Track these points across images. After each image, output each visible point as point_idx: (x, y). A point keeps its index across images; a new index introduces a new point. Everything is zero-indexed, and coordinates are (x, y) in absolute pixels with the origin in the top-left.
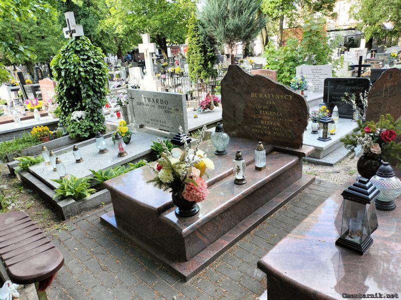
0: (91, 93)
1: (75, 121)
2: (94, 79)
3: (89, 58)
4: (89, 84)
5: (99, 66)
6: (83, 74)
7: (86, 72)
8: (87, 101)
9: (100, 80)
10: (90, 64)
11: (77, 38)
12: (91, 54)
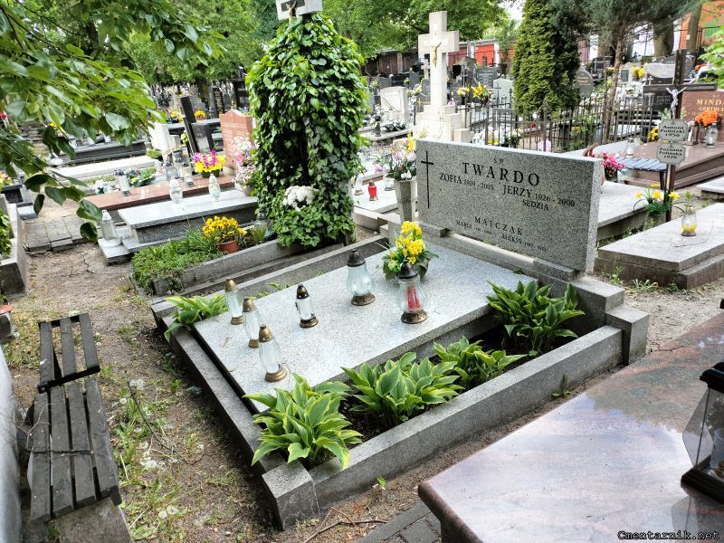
0: (329, 147)
1: (291, 207)
3: (329, 65)
4: (325, 126)
5: (350, 85)
6: (315, 102)
7: (322, 97)
8: (319, 166)
10: (333, 78)
11: (307, 17)
12: (334, 55)
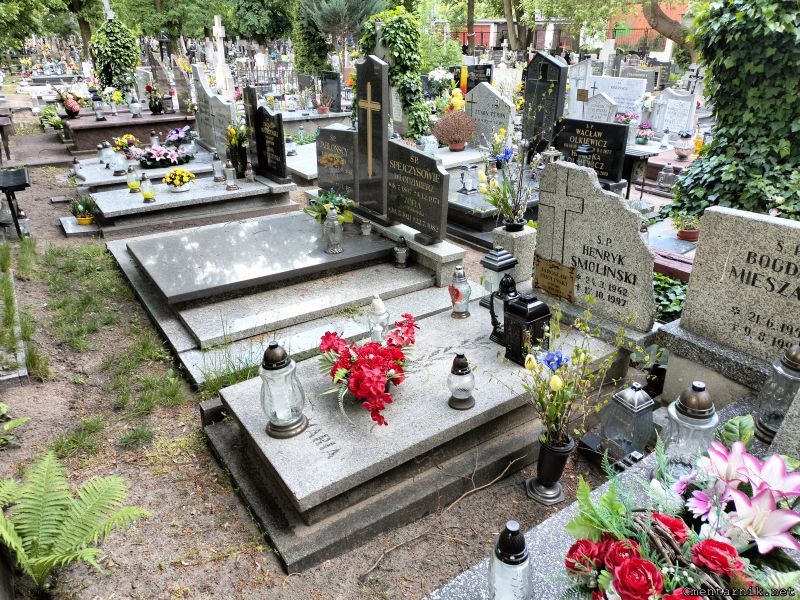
0: (118, 72)
2: (120, 58)
3: (117, 39)
5: (128, 48)
6: (109, 53)
7: (112, 51)
9: (126, 60)
10: (117, 45)
11: (110, 21)
12: (119, 36)
